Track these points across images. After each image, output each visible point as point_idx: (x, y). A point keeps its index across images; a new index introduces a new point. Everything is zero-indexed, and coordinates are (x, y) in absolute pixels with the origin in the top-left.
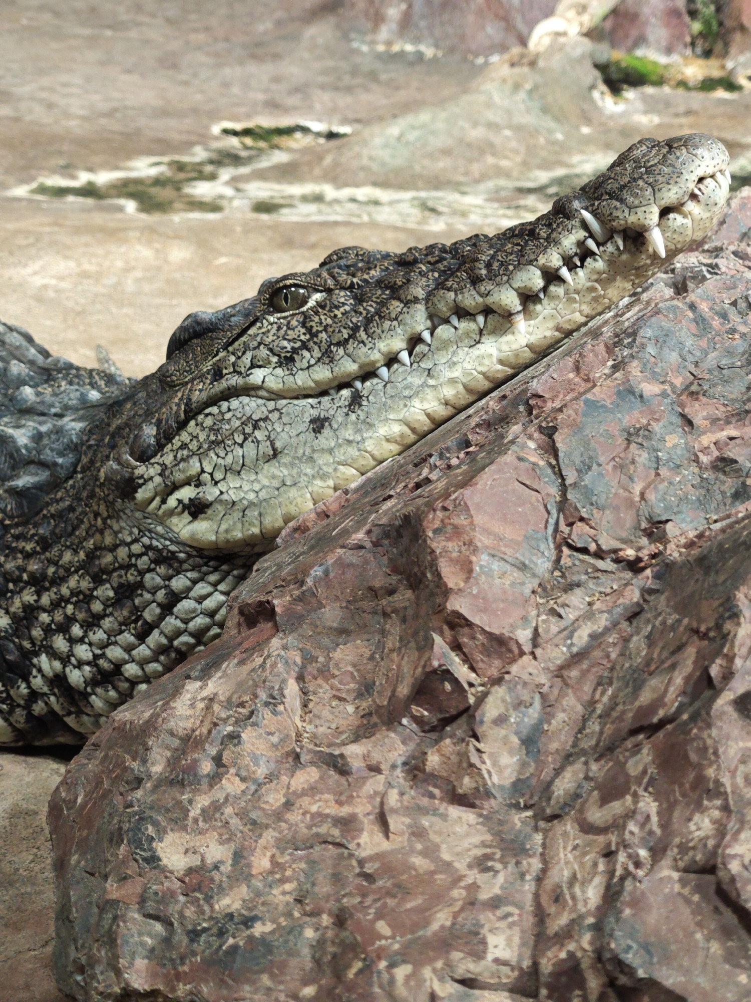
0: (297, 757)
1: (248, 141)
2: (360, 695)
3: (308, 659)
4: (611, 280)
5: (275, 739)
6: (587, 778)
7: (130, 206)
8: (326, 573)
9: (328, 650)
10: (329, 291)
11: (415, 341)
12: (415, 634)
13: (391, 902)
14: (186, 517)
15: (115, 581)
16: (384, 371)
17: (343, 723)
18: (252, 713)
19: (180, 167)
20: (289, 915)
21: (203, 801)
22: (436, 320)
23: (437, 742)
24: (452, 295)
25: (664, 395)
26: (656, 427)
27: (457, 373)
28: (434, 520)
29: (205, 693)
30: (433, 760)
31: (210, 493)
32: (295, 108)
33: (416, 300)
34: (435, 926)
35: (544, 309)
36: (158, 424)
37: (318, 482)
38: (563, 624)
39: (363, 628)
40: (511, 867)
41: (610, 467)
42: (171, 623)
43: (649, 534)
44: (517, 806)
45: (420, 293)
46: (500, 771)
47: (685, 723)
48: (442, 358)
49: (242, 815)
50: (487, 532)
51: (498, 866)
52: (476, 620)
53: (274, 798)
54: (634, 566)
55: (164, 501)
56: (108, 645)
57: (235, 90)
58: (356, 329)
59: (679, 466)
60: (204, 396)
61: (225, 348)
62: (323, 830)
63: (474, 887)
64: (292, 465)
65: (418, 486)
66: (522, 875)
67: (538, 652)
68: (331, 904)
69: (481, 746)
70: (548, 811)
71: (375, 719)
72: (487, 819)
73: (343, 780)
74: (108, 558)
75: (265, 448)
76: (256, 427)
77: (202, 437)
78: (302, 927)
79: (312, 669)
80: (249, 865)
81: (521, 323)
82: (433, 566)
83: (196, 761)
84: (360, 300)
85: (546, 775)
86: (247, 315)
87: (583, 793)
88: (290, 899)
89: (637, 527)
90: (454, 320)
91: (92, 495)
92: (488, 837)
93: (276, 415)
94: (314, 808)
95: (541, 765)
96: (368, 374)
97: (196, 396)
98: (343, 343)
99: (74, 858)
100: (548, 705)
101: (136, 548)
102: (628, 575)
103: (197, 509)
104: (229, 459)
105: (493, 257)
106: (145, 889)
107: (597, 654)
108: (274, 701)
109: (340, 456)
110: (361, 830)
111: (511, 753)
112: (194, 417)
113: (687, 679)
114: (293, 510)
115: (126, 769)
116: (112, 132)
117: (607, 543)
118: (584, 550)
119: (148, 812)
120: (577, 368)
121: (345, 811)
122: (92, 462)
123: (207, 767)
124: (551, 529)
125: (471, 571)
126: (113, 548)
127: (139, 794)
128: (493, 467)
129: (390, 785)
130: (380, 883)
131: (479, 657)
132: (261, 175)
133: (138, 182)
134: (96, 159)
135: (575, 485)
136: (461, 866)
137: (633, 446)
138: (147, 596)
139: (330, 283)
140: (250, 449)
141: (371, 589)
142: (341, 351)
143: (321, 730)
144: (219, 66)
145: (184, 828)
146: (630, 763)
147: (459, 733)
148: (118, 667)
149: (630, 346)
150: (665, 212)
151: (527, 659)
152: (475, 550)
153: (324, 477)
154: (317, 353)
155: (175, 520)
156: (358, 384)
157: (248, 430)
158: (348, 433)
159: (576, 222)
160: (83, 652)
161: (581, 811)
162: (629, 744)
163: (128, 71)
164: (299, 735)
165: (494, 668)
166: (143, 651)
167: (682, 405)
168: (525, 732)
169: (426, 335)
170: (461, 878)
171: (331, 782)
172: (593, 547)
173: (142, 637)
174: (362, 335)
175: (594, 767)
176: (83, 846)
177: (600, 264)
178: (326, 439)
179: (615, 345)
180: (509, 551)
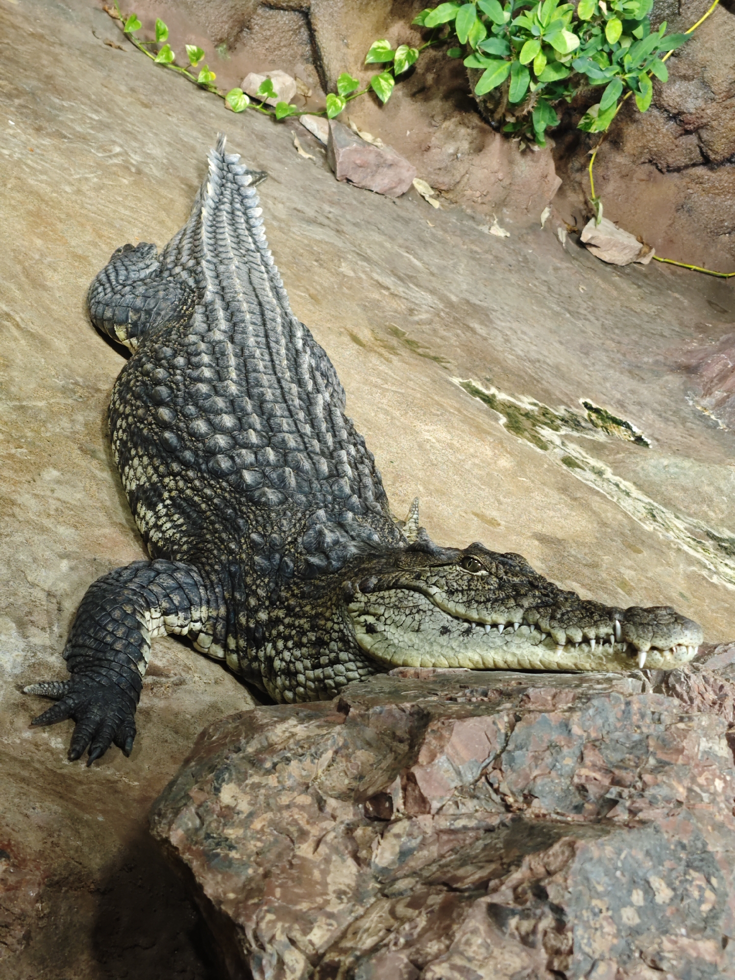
0: (308, 787)
1: (594, 416)
2: (355, 778)
3: (345, 746)
4: (611, 661)
5: (304, 773)
6: (412, 889)
7: (503, 420)
8: (381, 713)
9: (357, 748)
10: (491, 574)
11: (510, 624)
12: (393, 770)
13: (290, 883)
14: (364, 630)
15: (319, 634)
16: (488, 628)
17: (338, 786)
18: (303, 755)
19: (545, 413)
20: (249, 857)
21: (256, 779)
22: (525, 622)
23: (368, 825)
24: (538, 616)
25: (580, 737)
26: (565, 750)
27: (518, 652)
28: (435, 725)
29: (293, 730)
30: (359, 832)
31: (380, 627)
32: (631, 413)
33: (522, 607)
34: (298, 907)
35: (574, 652)
36: (380, 580)
37: (428, 656)
38: (457, 812)
39: (379, 748)
40: (350, 905)
41: (531, 754)
42: (329, 671)
43: (525, 797)
44: (376, 878)
45: (526, 603)
46: (382, 858)
47: (464, 897)
48: (517, 640)
49: (267, 797)
50: (453, 747)
51: (345, 900)
52: (420, 783)
53: (285, 800)
54: (508, 808)
55: (359, 616)
56: (298, 660)
57: (608, 385)
58: (488, 600)
59: (562, 775)
60: (406, 582)
61: (431, 566)
62: (292, 829)
63: (327, 902)
64: (422, 641)
65: (451, 699)
66: (352, 912)
67: (436, 817)
68: (268, 865)
69: (382, 841)
70: (386, 891)
71: (353, 794)
72: (360, 875)
73: (318, 812)
74: (323, 622)
75: (415, 625)
76: (418, 612)
77: (393, 600)
78: (249, 866)
79: (344, 752)
80: (252, 822)
81: (560, 651)
82: (421, 745)
83: (265, 759)
84: (501, 587)
85: (399, 874)
86: (449, 559)
87: (406, 894)
88: (255, 850)
89: (522, 791)
90: (532, 628)
91: (334, 589)
92: (353, 884)
93: (429, 613)
94: (296, 817)
95: (400, 868)
96: (481, 624)
97: (403, 580)
98: (479, 603)
99: (193, 763)
100: (423, 844)
101: (336, 627)
102: (503, 809)
103: (370, 629)
104: (397, 618)
105: (568, 612)
106: (205, 801)
107: (460, 836)
108: (316, 756)
109: (444, 652)
110: (306, 841)
111: (392, 854)
112: (396, 588)
113: (481, 878)
114: (410, 661)
115: (238, 740)
116: (526, 373)
117: (504, 788)
118: (491, 785)
119: (232, 768)
120: (554, 697)
121: (307, 827)
122: (345, 574)
123: (268, 765)
124: (484, 764)
125: (433, 760)
126: (328, 620)
127: (234, 756)
128: (478, 719)
129: (334, 829)
130: (293, 871)
131: (410, 800)
132: (581, 442)
133: (517, 408)
134: (506, 384)
135: (509, 752)
136: (331, 888)
137: (548, 752)
138: (327, 652)
139: (494, 570)
140: (409, 620)
141: (394, 733)
142: (475, 605)
143: (327, 783)
144: (609, 366)
145: (239, 785)
146: (432, 897)
147: (377, 828)
148: (297, 672)
149: (584, 703)
150: (653, 648)
151: (429, 816)
152: (442, 752)
153: (432, 655)
154: (465, 599)
155: (358, 627)
156: (474, 625)
157: (414, 611)
158: (455, 644)
159: (612, 624)
160: (287, 655)
161: (398, 902)
162: (439, 887)
163: (561, 343)
164: (316, 778)
165: (415, 809)
166: (310, 674)
167: (585, 747)
168: (405, 848)
169: (516, 626)
170: (327, 894)
171: (312, 810)
172: (496, 786)
173: (315, 667)
174: (489, 605)
175: (419, 886)
176: (200, 761)
177: (611, 650)
178: (443, 640)
179: (579, 698)
180: (457, 762)
